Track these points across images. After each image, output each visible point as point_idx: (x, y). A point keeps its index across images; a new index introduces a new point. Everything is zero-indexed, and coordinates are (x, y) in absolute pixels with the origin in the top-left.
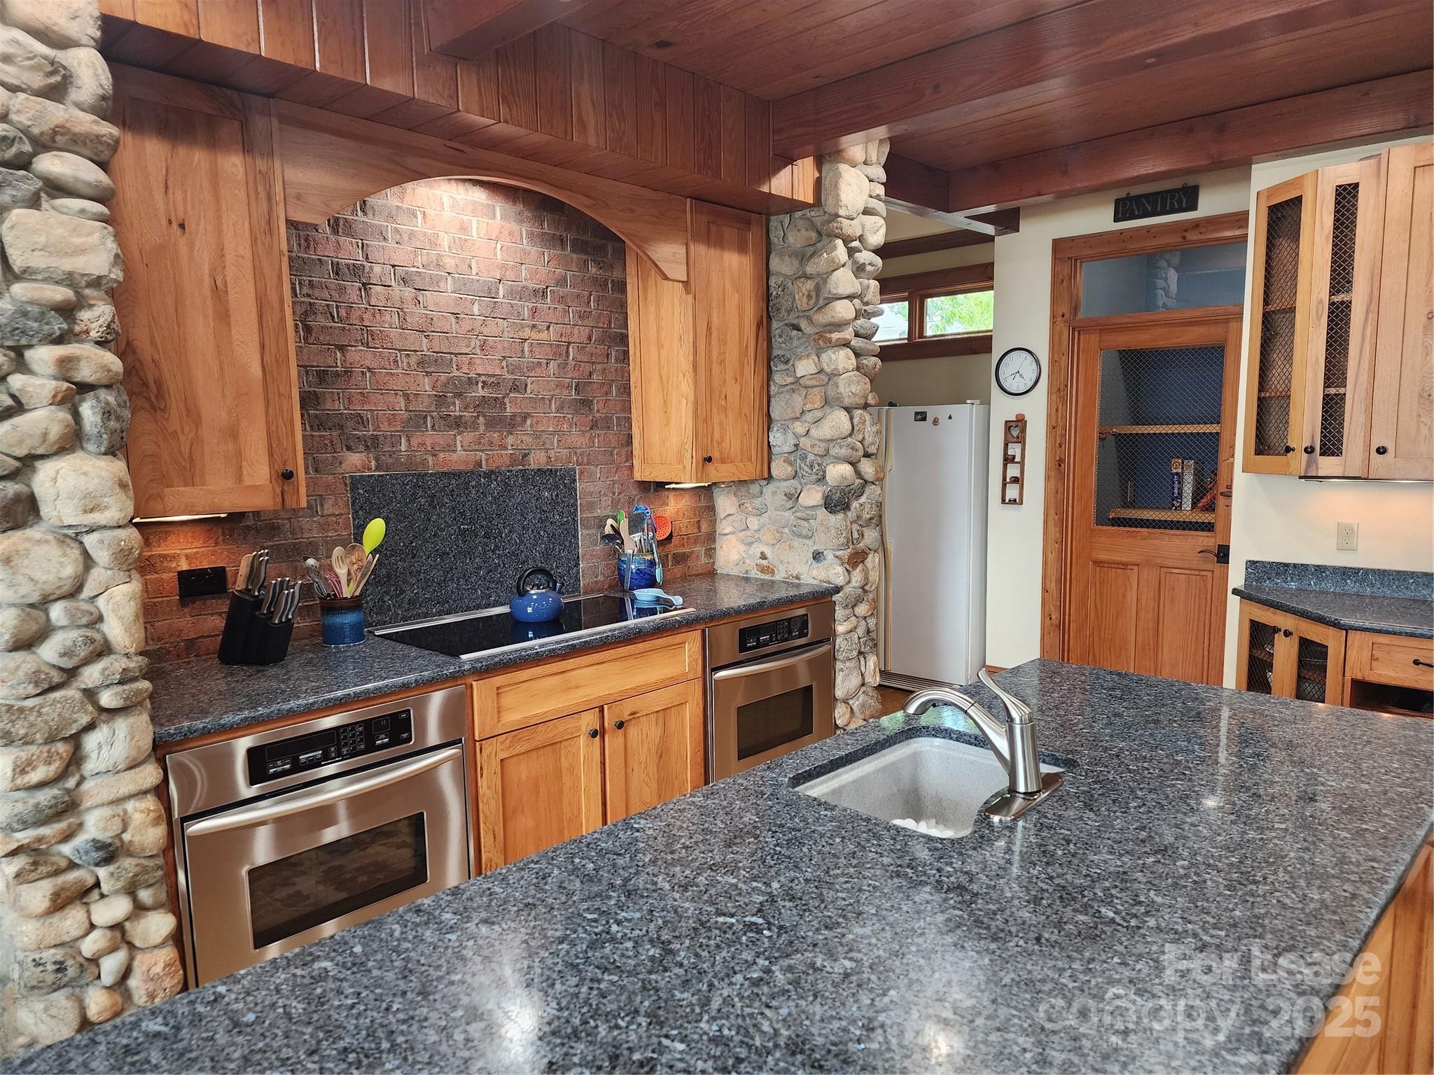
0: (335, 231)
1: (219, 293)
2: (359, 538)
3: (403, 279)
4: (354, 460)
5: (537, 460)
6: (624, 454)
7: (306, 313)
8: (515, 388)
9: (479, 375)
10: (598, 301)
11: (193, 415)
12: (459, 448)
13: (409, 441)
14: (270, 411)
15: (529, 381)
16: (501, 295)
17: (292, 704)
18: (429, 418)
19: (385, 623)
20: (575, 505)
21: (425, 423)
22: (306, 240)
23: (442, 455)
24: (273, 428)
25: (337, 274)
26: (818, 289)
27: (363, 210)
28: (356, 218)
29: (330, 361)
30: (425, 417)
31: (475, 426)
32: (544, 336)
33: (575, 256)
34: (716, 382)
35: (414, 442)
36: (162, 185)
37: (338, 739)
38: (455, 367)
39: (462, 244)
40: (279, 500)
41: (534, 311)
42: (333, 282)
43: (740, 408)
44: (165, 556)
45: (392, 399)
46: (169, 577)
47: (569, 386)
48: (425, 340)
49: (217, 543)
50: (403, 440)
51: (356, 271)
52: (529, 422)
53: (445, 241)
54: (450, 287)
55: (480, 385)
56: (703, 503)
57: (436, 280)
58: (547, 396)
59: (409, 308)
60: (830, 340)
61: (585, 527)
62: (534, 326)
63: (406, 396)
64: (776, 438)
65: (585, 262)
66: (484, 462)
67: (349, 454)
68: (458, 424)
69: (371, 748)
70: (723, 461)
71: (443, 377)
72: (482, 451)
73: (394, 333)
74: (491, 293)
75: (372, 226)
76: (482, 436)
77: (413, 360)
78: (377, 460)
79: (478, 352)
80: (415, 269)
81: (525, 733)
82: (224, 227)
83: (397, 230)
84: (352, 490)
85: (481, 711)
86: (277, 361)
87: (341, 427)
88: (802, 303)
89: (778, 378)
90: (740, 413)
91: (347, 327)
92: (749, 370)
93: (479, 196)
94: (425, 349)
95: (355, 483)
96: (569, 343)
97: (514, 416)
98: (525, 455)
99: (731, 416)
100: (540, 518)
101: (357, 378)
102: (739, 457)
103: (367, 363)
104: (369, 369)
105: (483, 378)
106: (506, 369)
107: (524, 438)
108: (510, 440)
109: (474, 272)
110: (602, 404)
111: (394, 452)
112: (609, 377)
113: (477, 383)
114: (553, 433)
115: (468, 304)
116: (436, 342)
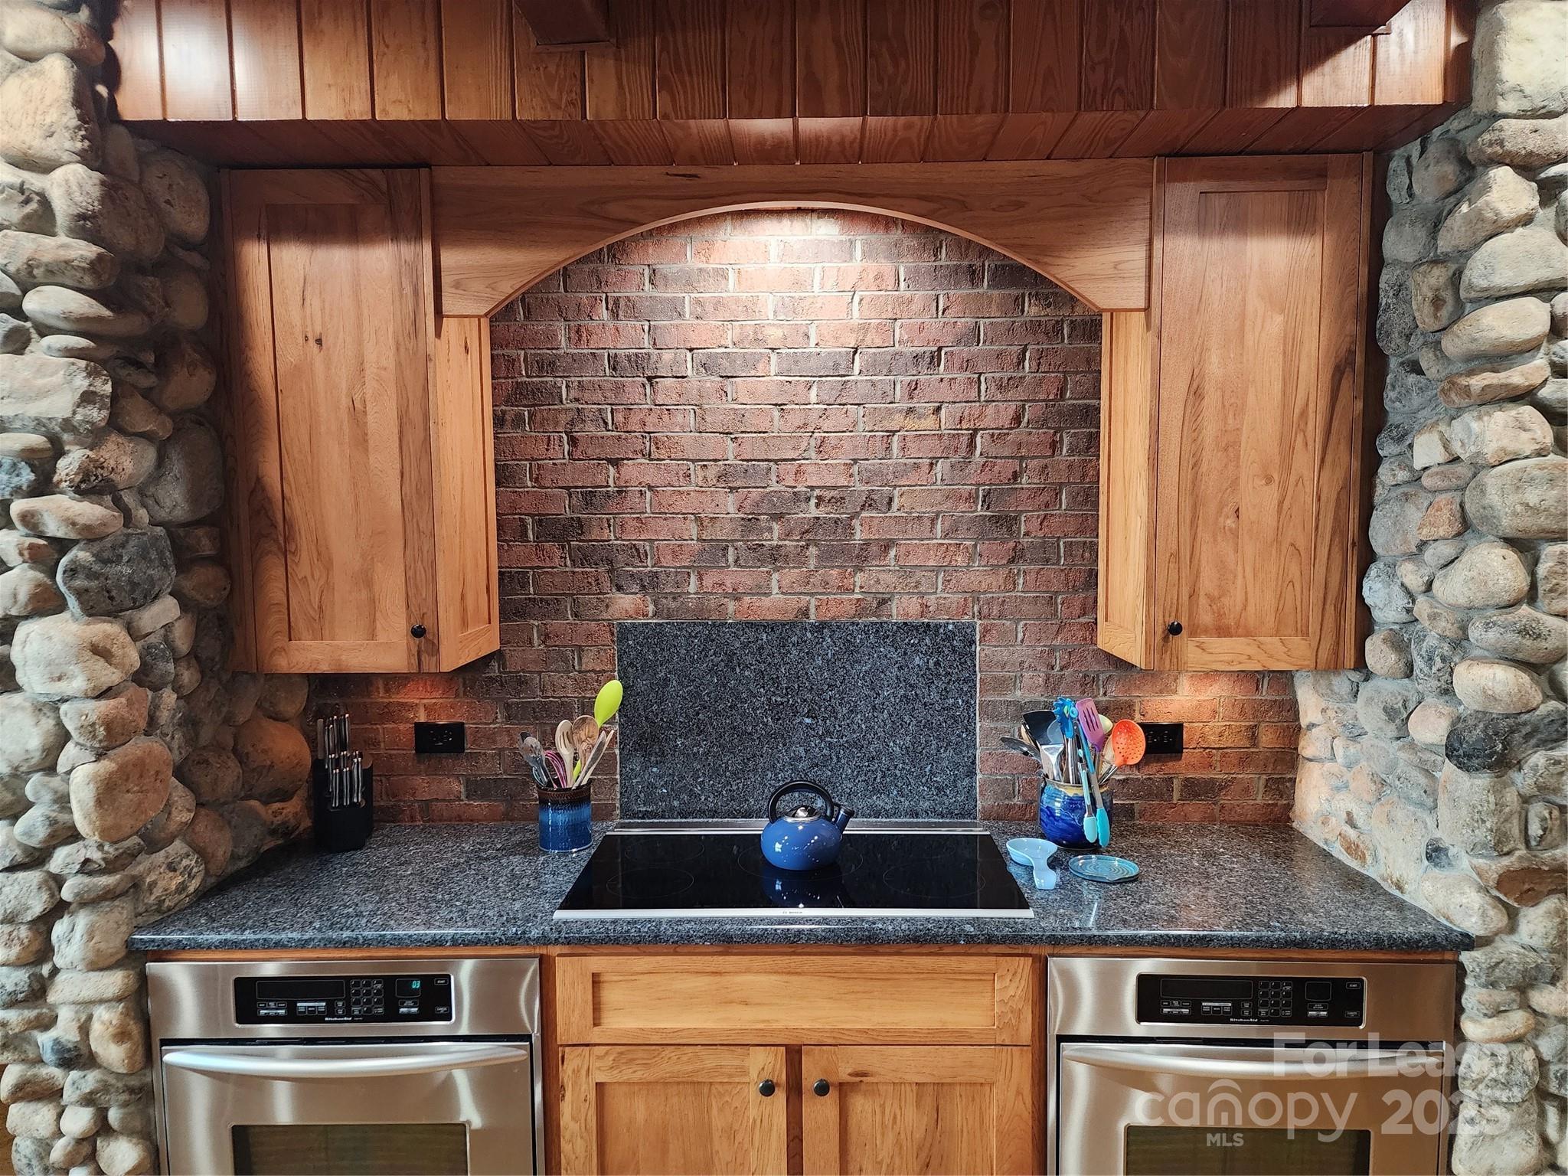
0: (615, 315)
1: (357, 414)
3: (704, 365)
4: (626, 604)
5: (903, 609)
6: (1077, 604)
7: (572, 422)
8: (869, 503)
9: (812, 488)
10: (1040, 356)
11: (325, 558)
12: (775, 590)
13: (701, 579)
14: (407, 552)
15: (896, 492)
16: (856, 371)
18: (731, 550)
20: (970, 680)
21: (725, 555)
22: (578, 331)
23: (747, 599)
24: (410, 573)
25: (614, 369)
27: (651, 282)
28: (641, 294)
29: (600, 480)
30: (725, 549)
31: (800, 559)
32: (929, 422)
33: (996, 293)
35: (708, 582)
36: (299, 299)
37: (348, 991)
38: (774, 479)
40: (415, 661)
41: (913, 388)
42: (608, 380)
43: (1279, 531)
44: (402, 704)
45: (678, 524)
46: (405, 728)
47: (971, 498)
48: (731, 445)
49: (457, 696)
50: (693, 579)
51: (638, 362)
52: (892, 553)
53: (768, 305)
54: (773, 368)
55: (813, 501)
56: (1268, 699)
57: (751, 362)
58: (928, 511)
59: (712, 403)
60: (1467, 391)
61: (985, 714)
62: (910, 410)
63: (699, 520)
64: (1376, 591)
65: (1019, 302)
66: (812, 610)
67: (619, 595)
68: (775, 557)
69: (393, 1016)
70: (1222, 631)
71: (755, 494)
72: (812, 594)
73: (686, 439)
74: (840, 369)
75: (662, 301)
76: (810, 573)
77: (712, 472)
78: (656, 603)
79: (813, 455)
80: (723, 350)
81: (640, 1053)
83: (698, 302)
84: (620, 641)
86: (418, 491)
87: (611, 562)
88: (1425, 318)
89: (1386, 474)
90: (1277, 541)
91: (624, 435)
92: (1305, 462)
93: (826, 230)
94: (731, 456)
95: (624, 633)
96: (976, 431)
97: (867, 543)
98: (883, 602)
99: (1249, 549)
100: (905, 696)
101: (633, 499)
102: (1270, 621)
103: (648, 480)
104: (650, 488)
105: (817, 492)
106: (857, 477)
107: (882, 576)
108: (859, 578)
109: (813, 343)
110: (1036, 523)
111: (680, 595)
112: (1054, 478)
113: (808, 499)
114: (936, 569)
115: (801, 389)
116: (747, 446)
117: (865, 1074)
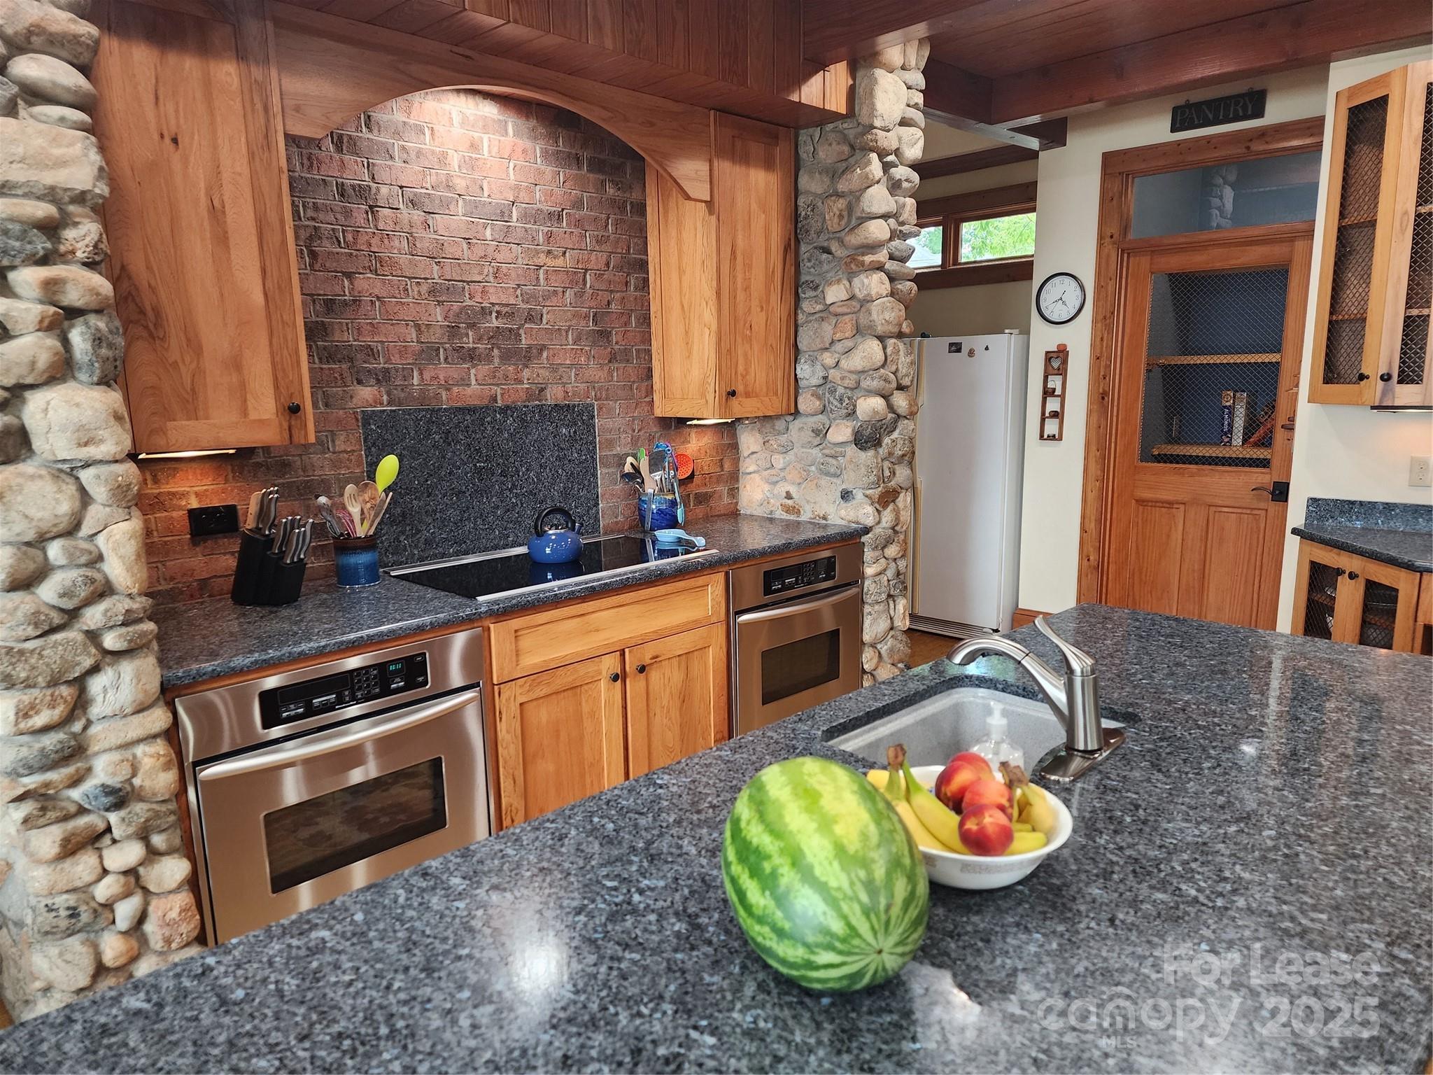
0: (339, 149)
1: (216, 213)
2: (372, 476)
3: (412, 201)
4: (366, 395)
5: (554, 395)
6: (643, 389)
7: (311, 238)
8: (530, 318)
9: (493, 304)
10: (616, 224)
11: (194, 345)
12: (473, 382)
13: (421, 374)
14: (275, 340)
15: (545, 311)
16: (515, 219)
17: (304, 647)
18: (442, 351)
19: (401, 563)
20: (593, 443)
21: (438, 355)
22: (309, 158)
23: (455, 389)
24: (278, 359)
25: (342, 195)
26: (850, 208)
27: (368, 126)
28: (360, 135)
29: (338, 290)
30: (438, 349)
31: (489, 359)
32: (559, 262)
33: (591, 176)
34: (741, 310)
35: (427, 375)
36: (152, 97)
37: (352, 680)
38: (468, 296)
39: (471, 164)
40: (286, 436)
41: (549, 236)
42: (338, 204)
43: (766, 339)
44: (174, 494)
45: (402, 330)
46: (179, 515)
47: (586, 317)
48: (436, 268)
49: (226, 481)
50: (416, 374)
51: (362, 192)
52: (545, 354)
53: (454, 160)
54: (460, 210)
55: (494, 315)
56: (726, 441)
57: (445, 203)
58: (563, 325)
59: (419, 233)
60: (863, 263)
61: (604, 465)
62: (549, 252)
63: (418, 327)
64: (803, 370)
65: (603, 183)
66: (499, 397)
67: (359, 387)
68: (472, 356)
69: (386, 692)
70: (747, 395)
71: (456, 306)
72: (497, 385)
73: (404, 259)
74: (504, 216)
75: (377, 143)
76: (496, 369)
77: (424, 288)
78: (389, 394)
79: (492, 279)
80: (424, 191)
81: (545, 676)
82: (220, 141)
83: (403, 148)
84: (364, 426)
85: (498, 654)
86: (279, 287)
87: (351, 360)
88: (833, 223)
89: (806, 306)
90: (766, 343)
91: (355, 253)
92: (775, 298)
93: (489, 110)
94: (436, 277)
95: (367, 418)
96: (586, 270)
97: (530, 348)
98: (542, 390)
99: (756, 348)
101: (365, 307)
102: (765, 390)
103: (376, 291)
104: (378, 298)
105: (497, 308)
106: (520, 298)
107: (541, 371)
108: (526, 373)
109: (486, 194)
110: (620, 337)
111: (406, 386)
112: (628, 307)
113: (491, 313)
114: (570, 367)
115: (480, 227)
116: (447, 268)
117: (657, 657)
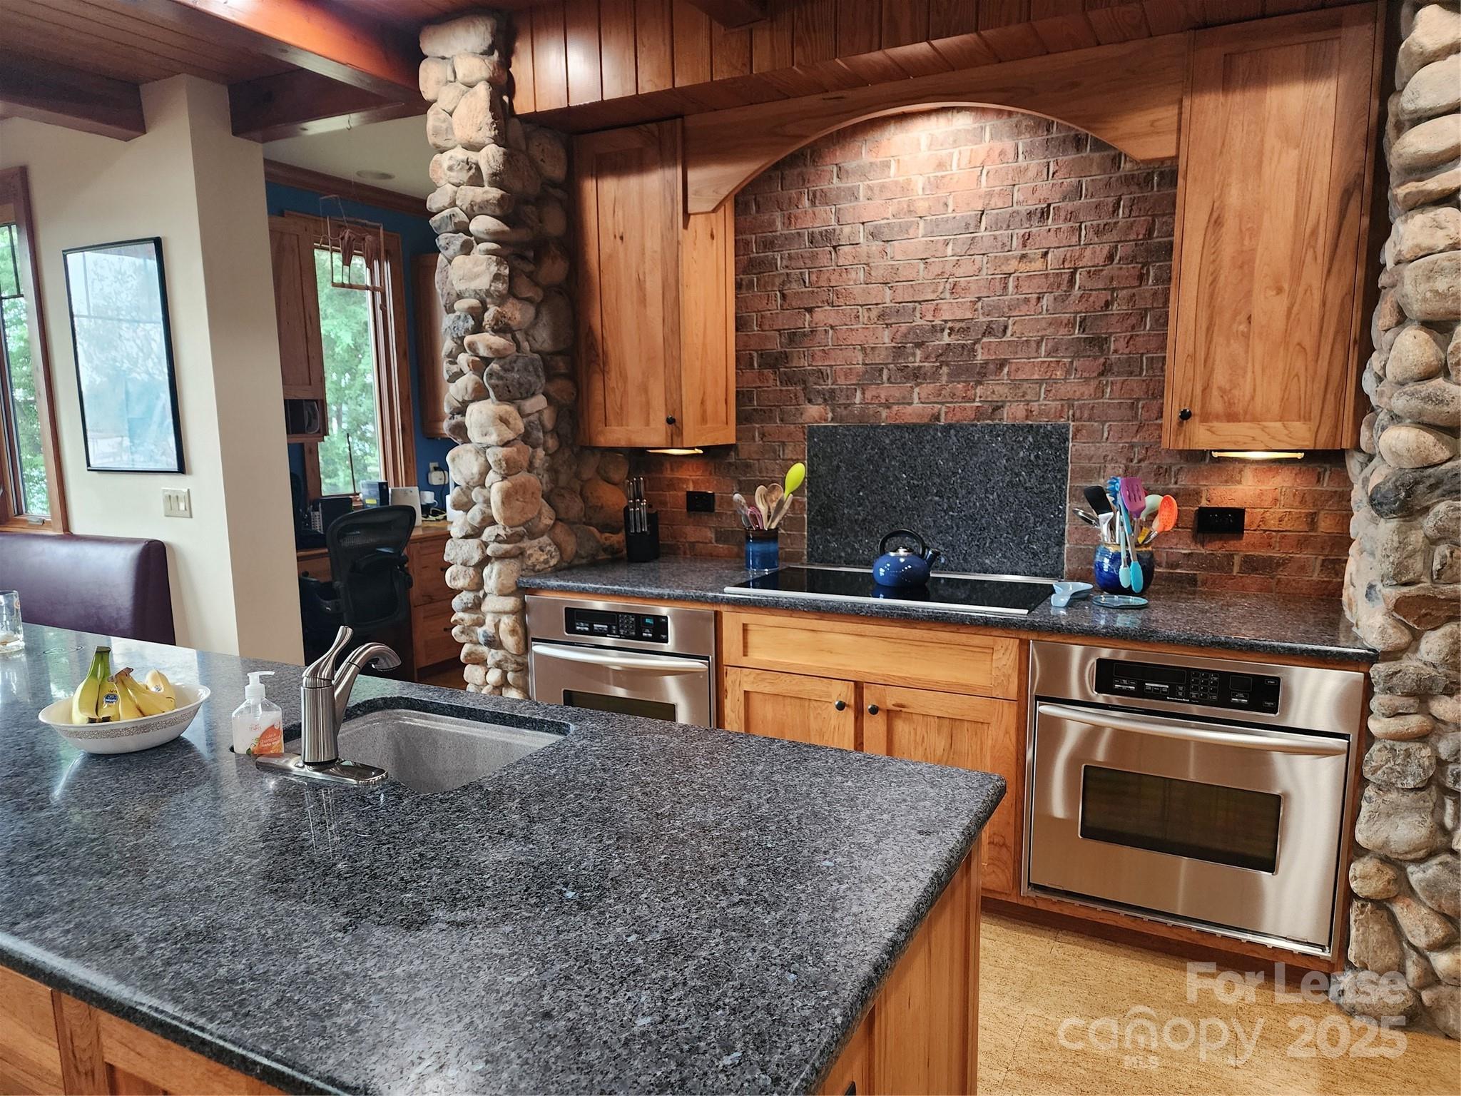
0: (813, 203)
1: (641, 284)
3: (872, 234)
4: (814, 412)
5: (1013, 413)
6: (1154, 408)
7: (783, 283)
8: (989, 331)
9: (946, 321)
10: (1132, 203)
11: (623, 377)
12: (916, 400)
13: (863, 394)
15: (1010, 322)
16: (983, 228)
18: (885, 371)
20: (1063, 471)
21: (881, 375)
22: (789, 218)
23: (895, 408)
25: (812, 242)
27: (839, 177)
28: (831, 186)
29: (800, 323)
30: (881, 370)
31: (935, 375)
32: (1038, 265)
33: (1096, 155)
35: (869, 395)
38: (918, 315)
39: (936, 184)
40: (669, 441)
41: (1026, 239)
42: (807, 251)
44: (680, 479)
45: (849, 353)
46: (682, 494)
47: (1070, 324)
48: (888, 292)
50: (859, 394)
51: (828, 236)
52: (1006, 370)
53: (919, 182)
54: (921, 231)
55: (947, 331)
57: (905, 228)
58: (1035, 336)
59: (877, 262)
61: (1076, 498)
62: (1023, 257)
63: (863, 349)
65: (1118, 158)
66: (943, 415)
67: (809, 406)
68: (916, 376)
70: (1232, 417)
71: (904, 327)
72: (942, 403)
73: (857, 290)
74: (970, 228)
75: (845, 189)
76: (942, 387)
77: (874, 314)
78: (833, 411)
79: (947, 295)
80: (886, 221)
81: (768, 675)
82: (646, 231)
83: (870, 188)
84: (809, 438)
87: (804, 382)
90: (1285, 341)
91: (816, 290)
93: (962, 122)
94: (888, 300)
95: (812, 432)
96: (1076, 269)
97: (987, 363)
98: (997, 408)
99: (1259, 348)
100: (1011, 482)
101: (820, 336)
102: (1276, 408)
103: (831, 321)
104: (832, 327)
105: (950, 324)
106: (980, 311)
107: (997, 388)
108: (979, 390)
109: (950, 210)
110: (1122, 343)
111: (849, 405)
112: (1141, 304)
113: (942, 330)
114: (1040, 382)
115: (940, 246)
116: (899, 291)
117: (903, 706)
